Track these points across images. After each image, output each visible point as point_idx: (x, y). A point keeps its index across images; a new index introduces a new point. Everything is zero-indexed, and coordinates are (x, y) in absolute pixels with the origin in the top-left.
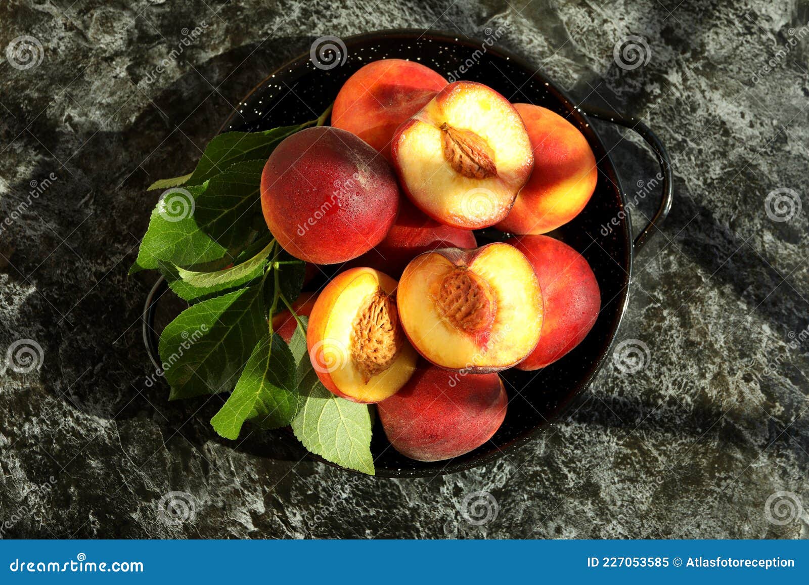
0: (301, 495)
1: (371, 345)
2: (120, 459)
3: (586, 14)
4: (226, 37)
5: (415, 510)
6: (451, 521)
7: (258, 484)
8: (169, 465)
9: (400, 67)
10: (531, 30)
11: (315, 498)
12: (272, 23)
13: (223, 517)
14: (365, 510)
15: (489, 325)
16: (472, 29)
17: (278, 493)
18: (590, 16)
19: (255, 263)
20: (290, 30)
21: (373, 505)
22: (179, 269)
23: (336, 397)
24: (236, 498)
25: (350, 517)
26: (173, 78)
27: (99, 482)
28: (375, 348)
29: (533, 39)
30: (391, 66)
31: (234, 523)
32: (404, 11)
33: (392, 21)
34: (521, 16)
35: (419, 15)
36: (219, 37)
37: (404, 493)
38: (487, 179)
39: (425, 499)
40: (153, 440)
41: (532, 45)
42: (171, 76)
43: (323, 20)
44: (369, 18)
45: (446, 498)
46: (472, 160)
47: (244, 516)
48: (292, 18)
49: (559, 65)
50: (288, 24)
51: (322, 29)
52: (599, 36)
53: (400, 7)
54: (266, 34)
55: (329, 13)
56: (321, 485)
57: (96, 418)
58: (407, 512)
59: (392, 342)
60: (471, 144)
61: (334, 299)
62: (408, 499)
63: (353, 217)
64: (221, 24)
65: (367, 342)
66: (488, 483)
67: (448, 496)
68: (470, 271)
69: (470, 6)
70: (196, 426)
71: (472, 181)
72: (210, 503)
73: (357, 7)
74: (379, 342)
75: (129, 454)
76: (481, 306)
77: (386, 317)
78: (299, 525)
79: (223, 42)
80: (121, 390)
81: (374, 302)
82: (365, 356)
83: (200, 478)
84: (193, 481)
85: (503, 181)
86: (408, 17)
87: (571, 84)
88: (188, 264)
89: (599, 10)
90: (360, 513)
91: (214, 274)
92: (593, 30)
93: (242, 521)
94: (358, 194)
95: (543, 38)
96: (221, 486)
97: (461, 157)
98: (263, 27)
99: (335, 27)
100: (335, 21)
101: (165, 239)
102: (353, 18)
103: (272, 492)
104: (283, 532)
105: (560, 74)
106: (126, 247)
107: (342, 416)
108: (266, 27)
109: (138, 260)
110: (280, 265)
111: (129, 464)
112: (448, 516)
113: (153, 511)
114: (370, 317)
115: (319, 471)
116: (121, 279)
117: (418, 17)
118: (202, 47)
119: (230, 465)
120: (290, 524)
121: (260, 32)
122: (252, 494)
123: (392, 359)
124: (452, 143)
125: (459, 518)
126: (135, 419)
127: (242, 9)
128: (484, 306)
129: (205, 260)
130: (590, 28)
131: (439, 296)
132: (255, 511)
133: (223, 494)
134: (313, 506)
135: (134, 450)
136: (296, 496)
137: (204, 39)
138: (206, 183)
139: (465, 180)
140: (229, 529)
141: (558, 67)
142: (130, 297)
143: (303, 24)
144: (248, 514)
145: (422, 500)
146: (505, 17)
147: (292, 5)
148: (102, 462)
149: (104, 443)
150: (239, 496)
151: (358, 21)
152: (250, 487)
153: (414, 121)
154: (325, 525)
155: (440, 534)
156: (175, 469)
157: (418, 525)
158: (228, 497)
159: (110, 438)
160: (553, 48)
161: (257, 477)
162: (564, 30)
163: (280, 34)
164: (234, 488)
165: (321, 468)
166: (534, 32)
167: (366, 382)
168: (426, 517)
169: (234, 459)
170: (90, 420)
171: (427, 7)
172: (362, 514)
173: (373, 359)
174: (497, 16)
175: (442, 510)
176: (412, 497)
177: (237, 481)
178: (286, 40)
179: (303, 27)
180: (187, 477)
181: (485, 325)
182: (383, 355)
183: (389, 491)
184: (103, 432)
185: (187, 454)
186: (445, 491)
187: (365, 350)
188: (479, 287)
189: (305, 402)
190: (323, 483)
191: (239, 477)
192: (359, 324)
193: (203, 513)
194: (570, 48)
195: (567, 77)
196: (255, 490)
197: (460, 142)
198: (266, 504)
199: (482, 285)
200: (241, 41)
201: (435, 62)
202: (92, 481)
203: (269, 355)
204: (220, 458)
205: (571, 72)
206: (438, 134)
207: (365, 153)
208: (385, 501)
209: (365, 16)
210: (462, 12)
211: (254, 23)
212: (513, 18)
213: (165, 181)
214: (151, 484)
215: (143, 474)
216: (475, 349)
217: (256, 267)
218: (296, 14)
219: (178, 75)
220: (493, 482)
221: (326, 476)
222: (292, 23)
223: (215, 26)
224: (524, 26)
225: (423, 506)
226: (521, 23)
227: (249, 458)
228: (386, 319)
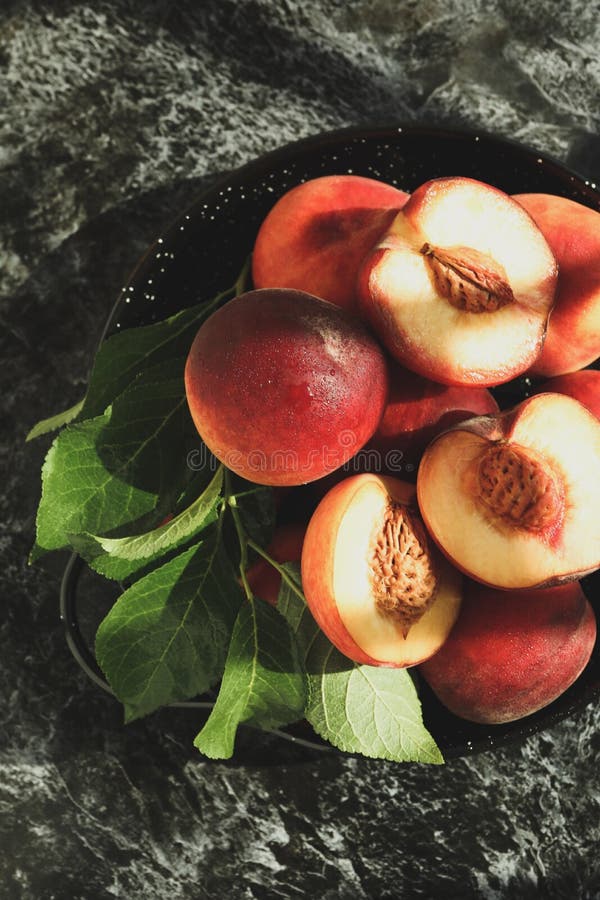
0: (334, 805)
1: (400, 583)
2: (73, 817)
3: (559, 57)
4: (78, 207)
5: (494, 789)
6: (548, 792)
7: (271, 805)
8: (142, 808)
9: (334, 185)
10: (488, 98)
11: (353, 805)
12: (135, 174)
13: (234, 863)
14: (426, 805)
15: (559, 514)
16: (409, 115)
17: (302, 810)
18: (564, 59)
19: (204, 505)
20: (162, 177)
21: (435, 796)
22: (99, 540)
23: (361, 665)
24: (246, 830)
25: (407, 820)
26: (19, 279)
27: (52, 854)
28: (407, 585)
29: (494, 108)
30: (320, 188)
31: (253, 867)
32: (309, 114)
33: (297, 131)
34: (472, 81)
35: (332, 113)
36: (68, 209)
37: (473, 769)
38: (501, 309)
39: (504, 771)
40: (114, 779)
41: (495, 117)
42: (16, 277)
43: (205, 152)
44: (264, 134)
45: (532, 761)
46: (478, 286)
47: (262, 853)
48: (161, 160)
49: (538, 134)
50: (157, 169)
51: (206, 164)
52: (583, 84)
53: (303, 109)
54: (130, 190)
55: (209, 141)
56: (357, 785)
57: (27, 768)
58: (485, 794)
59: (428, 571)
60: (472, 264)
61: (334, 530)
62: (480, 776)
63: (334, 407)
64: (67, 191)
65: (394, 579)
66: (585, 728)
67: (535, 758)
68: (514, 443)
69: (398, 85)
70: (167, 746)
71: (482, 316)
72: (211, 847)
73: (246, 124)
74: (412, 576)
75: (84, 806)
76: (544, 490)
77: (411, 538)
78: (340, 847)
79: (75, 215)
80: (52, 720)
81: (388, 521)
82: (395, 600)
83: (189, 816)
84: (182, 822)
85: (524, 307)
86: (318, 120)
87: (562, 157)
88: (108, 529)
89: (574, 48)
90: (419, 811)
91: (151, 535)
92: (573, 77)
93: (262, 861)
94: (332, 373)
95: (507, 104)
96: (221, 820)
97: (461, 285)
98: (124, 181)
99: (222, 158)
100: (220, 150)
101: (67, 502)
102: (244, 140)
103: (291, 811)
104: (322, 862)
105: (543, 147)
106: (11, 524)
107: (375, 690)
108: (129, 180)
109: (38, 541)
110: (237, 500)
111: (88, 820)
112: (542, 785)
113: (136, 877)
114: (388, 543)
115: (350, 766)
116: (15, 569)
117: (331, 117)
118: (50, 228)
119: (226, 788)
120: (328, 849)
121: (123, 189)
122: (267, 820)
123: (433, 595)
124: (444, 269)
125: (557, 785)
126: (80, 756)
127: (90, 164)
128: (547, 489)
129: (132, 518)
130: (569, 76)
131: (479, 491)
132: (276, 843)
133: (226, 831)
134: (353, 816)
135: (89, 800)
136: (327, 808)
137: (49, 217)
138: (109, 411)
139: (472, 317)
140: (246, 876)
141: (537, 137)
142: (34, 590)
143: (178, 164)
144: (268, 849)
145: (500, 773)
146: (449, 89)
147: (156, 143)
148: (51, 826)
149: (47, 800)
150: (249, 828)
151: (251, 142)
152: (261, 811)
153: (382, 252)
154: (377, 839)
155: (536, 813)
156: (153, 810)
157: (503, 808)
158: (234, 833)
159: (53, 790)
160: (525, 115)
161: (267, 795)
162: (533, 87)
163: (150, 185)
164: (239, 818)
165: (351, 763)
166: (494, 99)
167: (405, 637)
168: (512, 794)
169: (230, 778)
170: (20, 773)
171: (341, 101)
172: (424, 812)
173: (408, 601)
174: (438, 90)
175: (531, 779)
176: (486, 772)
177: (241, 807)
178: (161, 191)
179: (179, 169)
180: (171, 818)
181: (554, 515)
182: (420, 592)
183: (452, 770)
184: (42, 784)
185: (164, 788)
186: (529, 752)
187: (394, 591)
188: (534, 464)
189: (320, 682)
190: (360, 782)
191: (242, 800)
192: (376, 556)
193: (205, 862)
194: (548, 109)
195: (553, 148)
196: (270, 814)
197: (456, 266)
198: (289, 829)
199: (536, 459)
200: (99, 208)
201: (373, 169)
202: (43, 855)
203: (255, 631)
204: (210, 782)
205: (557, 140)
206: (420, 260)
207: (325, 312)
208: (451, 786)
209: (259, 133)
210: (390, 96)
211: (111, 179)
212: (460, 86)
213: (47, 421)
214: (123, 839)
215: (109, 829)
216: (549, 552)
217: (208, 511)
218: (165, 153)
219: (25, 275)
220: (591, 724)
221: (361, 772)
222: (163, 166)
223: (60, 196)
224: (479, 94)
225: (504, 780)
226: (473, 92)
227: (250, 771)
228: (411, 540)
